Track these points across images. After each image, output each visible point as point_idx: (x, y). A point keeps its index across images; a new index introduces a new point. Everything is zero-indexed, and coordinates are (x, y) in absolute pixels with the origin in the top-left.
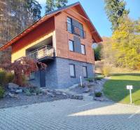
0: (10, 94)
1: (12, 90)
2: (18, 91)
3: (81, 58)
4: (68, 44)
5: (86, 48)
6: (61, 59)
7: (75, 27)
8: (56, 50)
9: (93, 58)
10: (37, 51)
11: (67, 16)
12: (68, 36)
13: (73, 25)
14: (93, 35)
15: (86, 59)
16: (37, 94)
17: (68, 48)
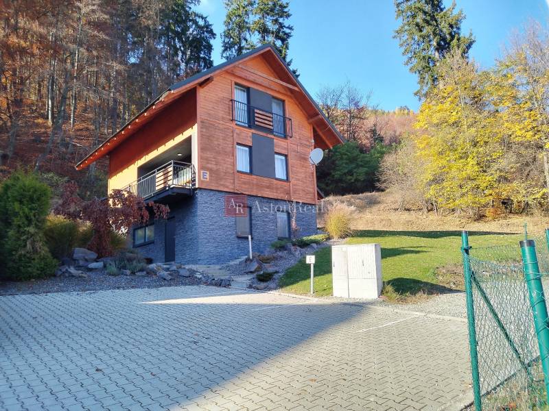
0: (72, 270)
1: (81, 263)
2: (93, 265)
3: (273, 189)
4: (233, 156)
5: (290, 161)
6: (212, 193)
7: (256, 111)
8: (197, 171)
9: (311, 190)
10: (155, 172)
11: (236, 84)
12: (235, 135)
13: (252, 104)
14: (315, 126)
15: (288, 193)
16: (133, 273)
17: (234, 164)
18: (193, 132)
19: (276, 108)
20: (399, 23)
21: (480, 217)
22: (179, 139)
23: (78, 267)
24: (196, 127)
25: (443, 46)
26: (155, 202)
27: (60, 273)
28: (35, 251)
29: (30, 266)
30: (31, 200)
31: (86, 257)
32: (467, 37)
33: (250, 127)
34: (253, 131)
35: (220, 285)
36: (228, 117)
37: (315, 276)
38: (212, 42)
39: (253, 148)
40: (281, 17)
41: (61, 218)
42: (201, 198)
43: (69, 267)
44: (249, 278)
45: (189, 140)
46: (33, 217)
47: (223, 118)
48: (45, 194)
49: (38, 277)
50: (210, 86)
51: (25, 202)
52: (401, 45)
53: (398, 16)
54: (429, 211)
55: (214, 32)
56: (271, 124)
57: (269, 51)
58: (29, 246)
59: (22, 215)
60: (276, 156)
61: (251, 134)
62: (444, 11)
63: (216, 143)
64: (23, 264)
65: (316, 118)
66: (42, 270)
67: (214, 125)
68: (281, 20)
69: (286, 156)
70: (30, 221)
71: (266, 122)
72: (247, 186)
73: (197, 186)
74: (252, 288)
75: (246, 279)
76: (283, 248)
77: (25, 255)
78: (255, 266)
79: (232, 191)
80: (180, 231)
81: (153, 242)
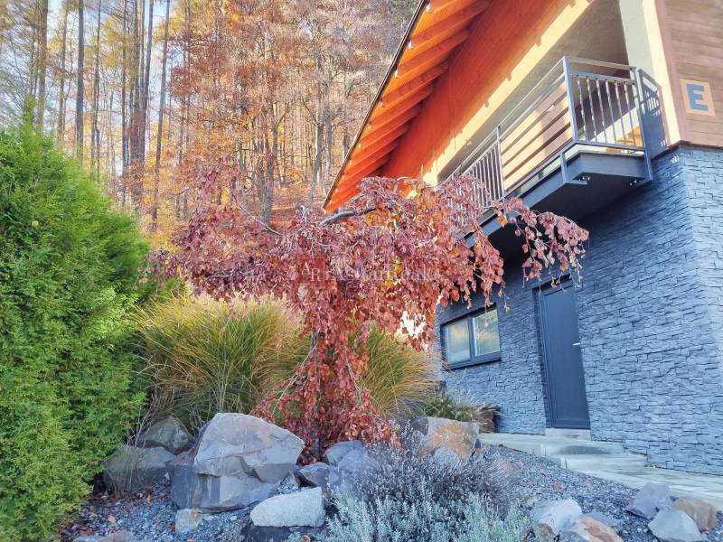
42: (695, 184)
80: (601, 324)
81: (499, 360)
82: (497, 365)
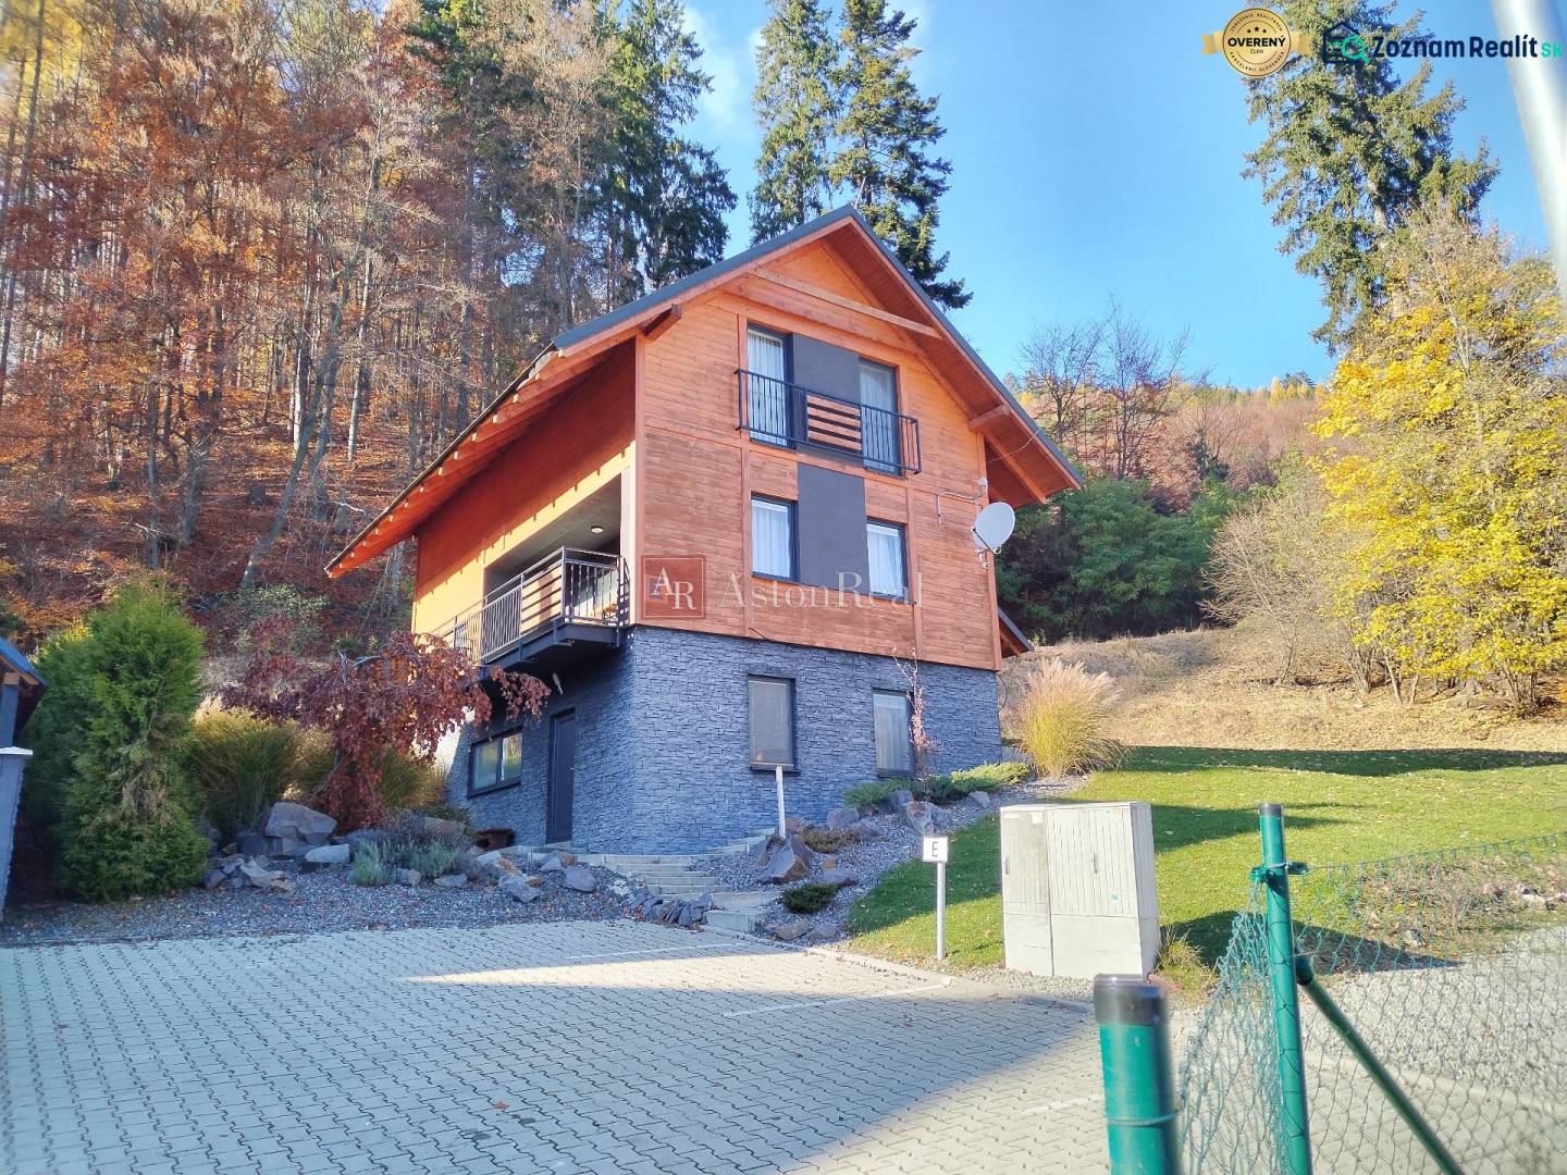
0: (255, 869)
2: (320, 853)
3: (861, 625)
4: (741, 530)
5: (915, 543)
6: (676, 640)
7: (810, 399)
8: (632, 576)
9: (982, 626)
10: (518, 582)
11: (752, 325)
12: (747, 471)
13: (799, 379)
14: (992, 440)
15: (909, 636)
16: (428, 879)
17: (743, 555)
18: (623, 465)
19: (872, 390)
20: (1261, 132)
21: (1540, 706)
22: (591, 484)
23: (279, 860)
24: (631, 450)
25: (1398, 191)
26: (508, 670)
27: (217, 877)
28: (144, 815)
29: (125, 859)
30: (142, 667)
31: (303, 831)
32: (1471, 161)
33: (792, 446)
34: (803, 457)
35: (676, 921)
36: (727, 420)
37: (949, 900)
38: (726, 217)
39: (801, 508)
40: (915, 138)
41: (242, 719)
42: (644, 654)
43: (247, 861)
44: (765, 902)
45: (614, 488)
46: (143, 719)
47: (713, 422)
48: (181, 650)
49: (152, 890)
50: (674, 331)
51: (124, 674)
52: (1269, 197)
53: (1255, 113)
54: (1373, 685)
55: (732, 191)
56: (857, 435)
57: (848, 228)
58: (127, 799)
59: (112, 710)
60: (871, 528)
61: (795, 467)
62: (1397, 90)
63: (690, 494)
64: (107, 852)
65: (991, 415)
66: (162, 869)
67: (686, 444)
68: (915, 147)
69: (902, 527)
70: (135, 728)
71: (841, 430)
72: (780, 619)
73: (632, 621)
74: (766, 934)
75: (754, 904)
76: (885, 804)
77: (114, 827)
78: (786, 862)
79: (735, 632)
80: (587, 752)
81: (519, 784)
82: (516, 789)
